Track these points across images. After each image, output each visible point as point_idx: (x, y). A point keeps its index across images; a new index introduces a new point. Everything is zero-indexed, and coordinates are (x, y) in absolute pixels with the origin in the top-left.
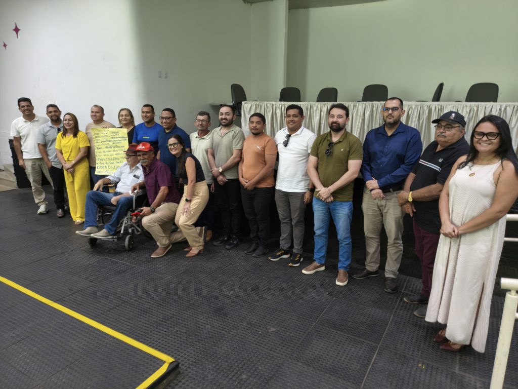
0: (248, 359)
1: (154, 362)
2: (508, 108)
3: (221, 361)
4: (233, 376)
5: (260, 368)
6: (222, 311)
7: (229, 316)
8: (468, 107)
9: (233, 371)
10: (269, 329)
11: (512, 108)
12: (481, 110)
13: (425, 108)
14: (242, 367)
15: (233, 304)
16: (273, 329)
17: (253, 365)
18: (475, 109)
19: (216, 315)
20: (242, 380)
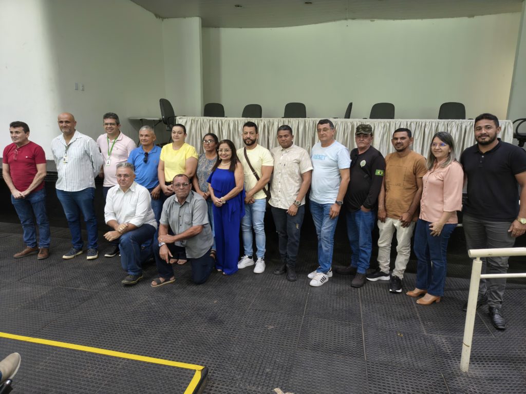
0: (263, 355)
1: (185, 373)
2: (412, 124)
3: (241, 362)
4: (259, 371)
5: (278, 360)
6: (216, 320)
7: (225, 323)
8: (382, 124)
9: (256, 368)
10: (268, 327)
11: (415, 123)
12: (392, 125)
13: (349, 124)
14: (262, 363)
15: (223, 312)
16: (271, 327)
17: (270, 359)
18: (388, 124)
19: (212, 323)
20: (267, 373)
